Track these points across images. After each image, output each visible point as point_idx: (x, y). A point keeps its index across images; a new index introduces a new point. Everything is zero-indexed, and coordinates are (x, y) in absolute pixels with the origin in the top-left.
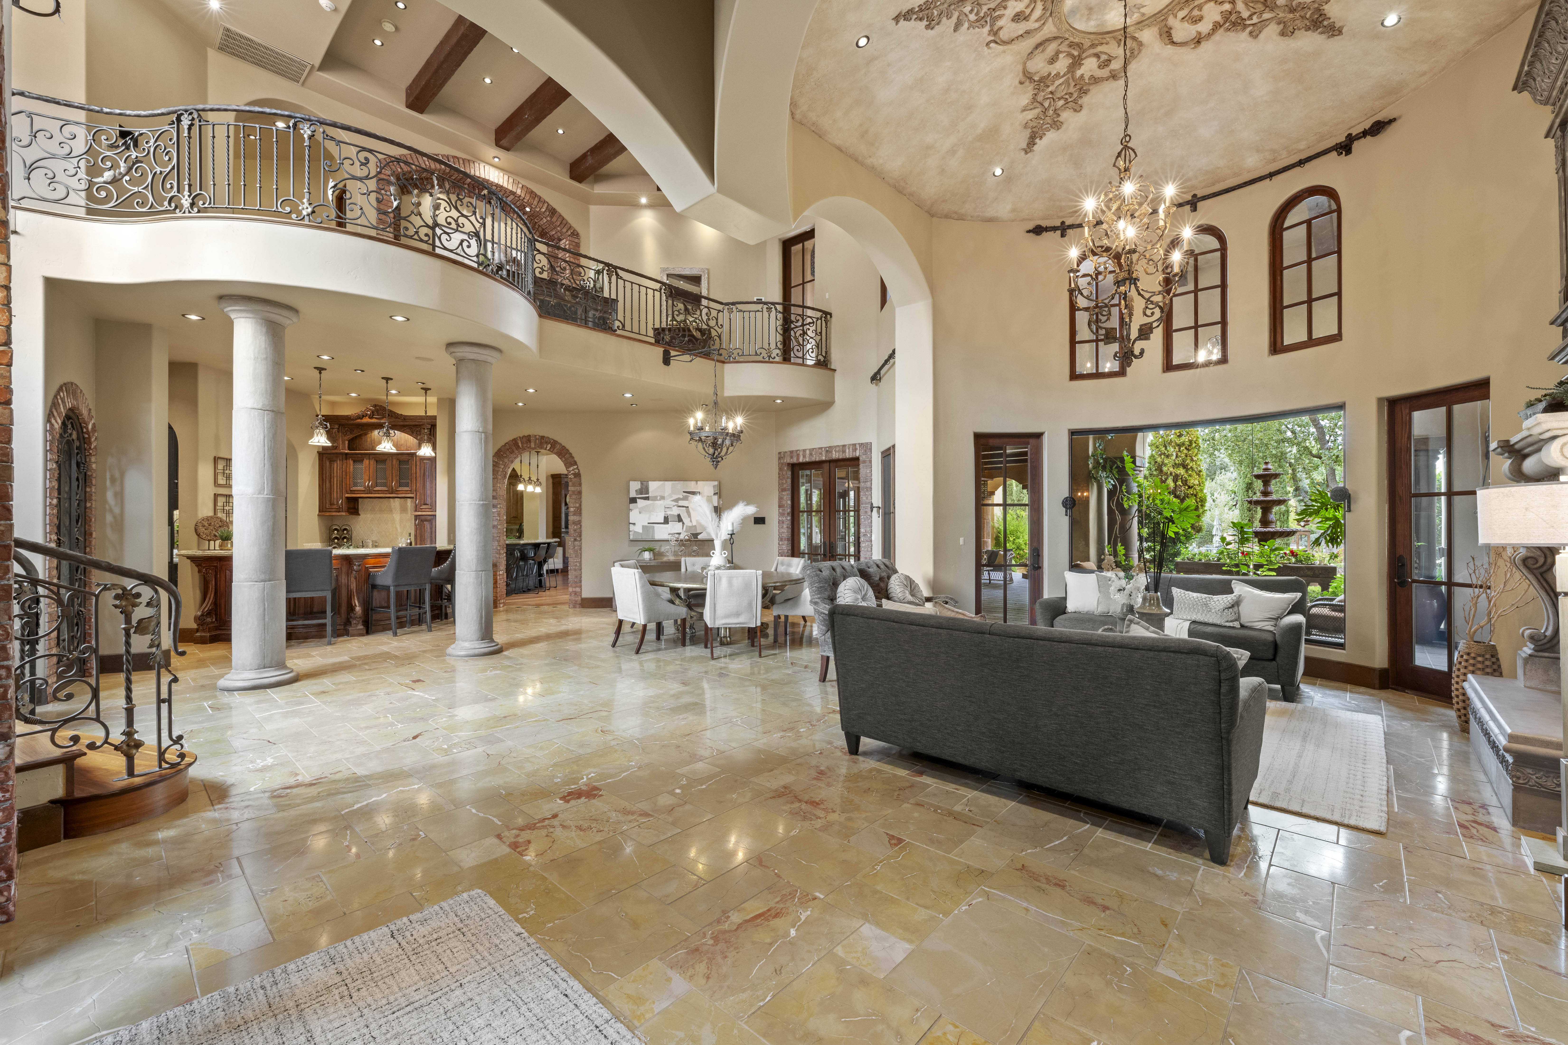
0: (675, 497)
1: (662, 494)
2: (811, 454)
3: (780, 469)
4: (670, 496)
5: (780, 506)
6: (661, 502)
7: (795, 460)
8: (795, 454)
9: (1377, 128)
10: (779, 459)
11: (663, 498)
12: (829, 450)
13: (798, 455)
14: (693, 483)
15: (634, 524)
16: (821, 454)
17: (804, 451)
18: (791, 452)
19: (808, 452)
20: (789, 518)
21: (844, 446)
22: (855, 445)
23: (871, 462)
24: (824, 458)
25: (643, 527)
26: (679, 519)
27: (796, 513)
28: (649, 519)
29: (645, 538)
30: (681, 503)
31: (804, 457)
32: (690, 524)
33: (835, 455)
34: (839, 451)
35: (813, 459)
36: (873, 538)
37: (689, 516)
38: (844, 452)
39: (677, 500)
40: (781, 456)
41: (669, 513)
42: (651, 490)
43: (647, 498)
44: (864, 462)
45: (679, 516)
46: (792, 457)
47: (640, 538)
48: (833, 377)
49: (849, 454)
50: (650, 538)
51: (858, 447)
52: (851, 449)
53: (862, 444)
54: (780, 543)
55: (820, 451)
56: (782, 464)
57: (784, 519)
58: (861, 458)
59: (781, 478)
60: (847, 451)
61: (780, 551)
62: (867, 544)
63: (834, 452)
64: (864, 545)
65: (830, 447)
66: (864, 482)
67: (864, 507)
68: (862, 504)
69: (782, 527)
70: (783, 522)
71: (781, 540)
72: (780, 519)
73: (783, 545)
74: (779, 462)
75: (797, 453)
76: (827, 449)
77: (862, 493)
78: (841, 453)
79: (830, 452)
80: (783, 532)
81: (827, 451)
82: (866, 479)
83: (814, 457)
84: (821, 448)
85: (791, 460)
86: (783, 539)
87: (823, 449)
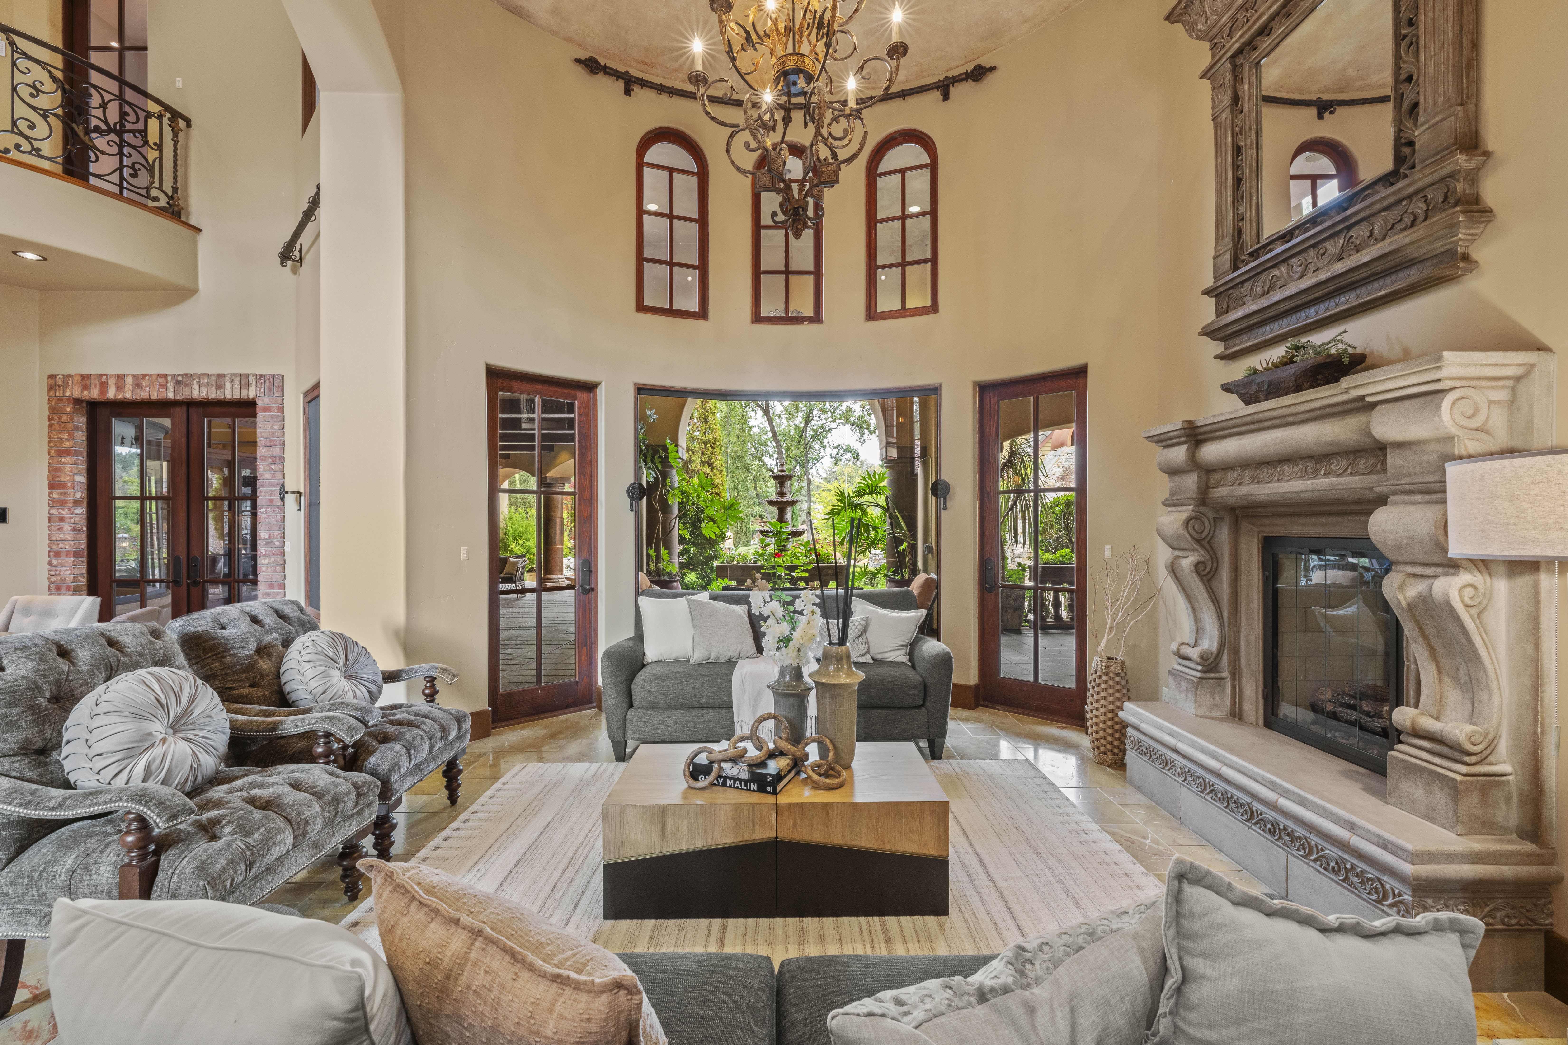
2: (137, 385)
3: (54, 410)
5: (52, 487)
7: (94, 394)
8: (94, 382)
9: (978, 73)
10: (51, 388)
12: (182, 381)
13: (104, 386)
16: (164, 386)
17: (120, 378)
18: (85, 377)
19: (129, 381)
20: (81, 510)
21: (220, 376)
22: (247, 376)
23: (281, 410)
24: (170, 395)
27: (101, 500)
31: (120, 388)
33: (198, 392)
34: (208, 386)
35: (144, 395)
36: (287, 548)
38: (220, 387)
40: (54, 383)
44: (267, 409)
46: (86, 387)
48: (195, 243)
49: (230, 392)
51: (252, 380)
52: (237, 383)
53: (261, 376)
54: (55, 562)
55: (161, 380)
56: (59, 399)
57: (65, 512)
58: (259, 403)
59: (56, 427)
60: (228, 385)
61: (53, 579)
62: (273, 560)
63: (195, 386)
64: (267, 561)
65: (186, 375)
66: (265, 446)
67: (266, 492)
68: (263, 486)
69: (60, 529)
70: (62, 519)
71: (58, 555)
72: (54, 512)
73: (62, 565)
74: (52, 394)
75: (102, 381)
76: (180, 378)
77: (261, 467)
78: (214, 389)
79: (186, 385)
80: (61, 540)
81: (179, 383)
82: (271, 441)
83: (145, 391)
84: (165, 376)
85: (86, 393)
86: (63, 554)
87: (169, 378)
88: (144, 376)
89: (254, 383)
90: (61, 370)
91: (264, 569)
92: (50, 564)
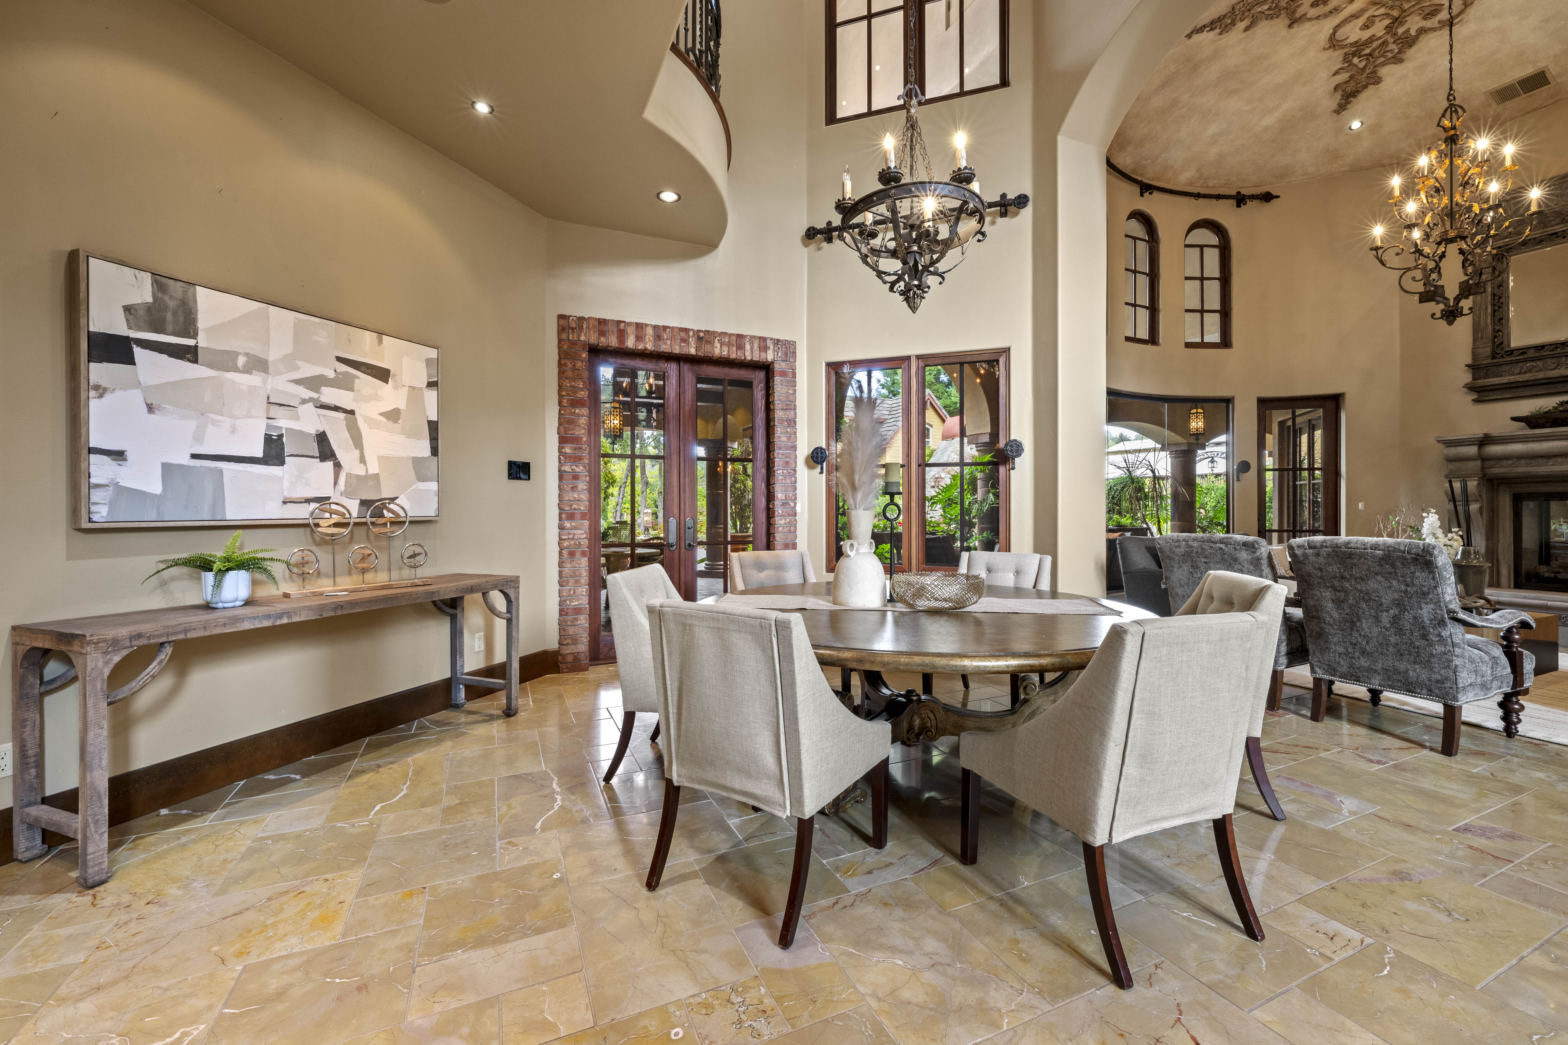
0: (308, 370)
1: (256, 349)
3: (565, 355)
4: (289, 362)
5: (563, 440)
6: (254, 379)
7: (613, 341)
10: (562, 329)
11: (258, 364)
12: (705, 337)
13: (622, 334)
14: (369, 337)
15: (118, 455)
16: (684, 340)
17: (639, 326)
18: (602, 322)
19: (650, 331)
21: (740, 336)
22: (763, 339)
23: (794, 375)
24: (693, 351)
25: (167, 469)
26: (326, 452)
28: (199, 437)
29: (174, 515)
30: (330, 395)
31: (639, 338)
32: (360, 471)
33: (718, 350)
34: (729, 344)
35: (665, 347)
37: (357, 441)
38: (741, 347)
39: (314, 383)
40: (566, 324)
41: (284, 423)
42: (203, 323)
43: (190, 354)
44: (783, 374)
45: (322, 438)
47: (148, 516)
49: (750, 353)
50: (203, 515)
51: (770, 344)
52: (756, 346)
53: (778, 340)
54: (567, 524)
55: (682, 334)
56: (573, 344)
57: (580, 469)
58: (777, 367)
59: (569, 374)
60: (748, 347)
61: (566, 544)
62: (788, 520)
63: (717, 344)
64: (783, 522)
65: (708, 331)
66: (782, 409)
67: (783, 454)
68: (780, 448)
69: (574, 488)
70: (576, 477)
71: (571, 517)
72: (567, 468)
73: (575, 528)
74: (564, 336)
75: (621, 328)
76: (702, 334)
77: (779, 429)
78: (734, 348)
79: (708, 342)
80: (575, 500)
81: (700, 339)
82: (787, 405)
83: (666, 344)
84: (686, 330)
85: (603, 339)
86: (578, 516)
87: (691, 333)
88: (665, 328)
89: (772, 347)
90: (576, 311)
91: (781, 529)
92: (561, 527)
